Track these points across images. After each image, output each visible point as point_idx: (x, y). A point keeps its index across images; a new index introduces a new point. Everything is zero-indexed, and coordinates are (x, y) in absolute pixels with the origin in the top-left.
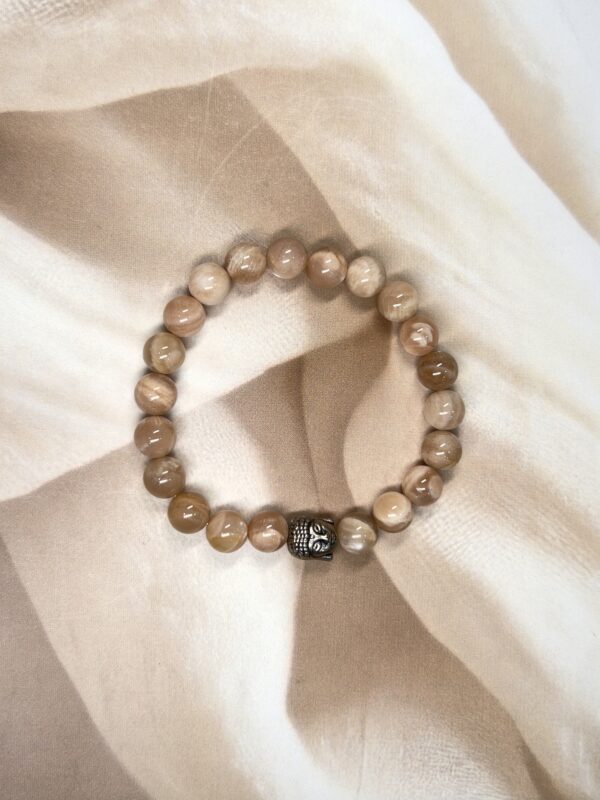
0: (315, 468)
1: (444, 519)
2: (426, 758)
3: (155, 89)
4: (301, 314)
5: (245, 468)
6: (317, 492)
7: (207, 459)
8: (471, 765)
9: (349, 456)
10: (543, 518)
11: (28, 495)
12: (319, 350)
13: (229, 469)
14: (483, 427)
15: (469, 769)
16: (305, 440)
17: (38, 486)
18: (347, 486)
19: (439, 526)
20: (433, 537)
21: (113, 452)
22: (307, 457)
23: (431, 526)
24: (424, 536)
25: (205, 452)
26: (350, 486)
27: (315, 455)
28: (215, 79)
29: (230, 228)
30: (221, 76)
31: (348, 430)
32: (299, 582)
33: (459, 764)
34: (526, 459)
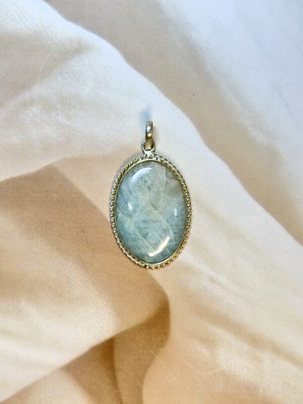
3: (7, 177)
4: (110, 311)
9: (146, 397)
12: (123, 333)
14: (233, 374)
22: (119, 400)
25: (55, 401)
27: (123, 400)
28: (46, 167)
29: (61, 261)
30: (49, 165)
31: (145, 381)
34: (261, 391)
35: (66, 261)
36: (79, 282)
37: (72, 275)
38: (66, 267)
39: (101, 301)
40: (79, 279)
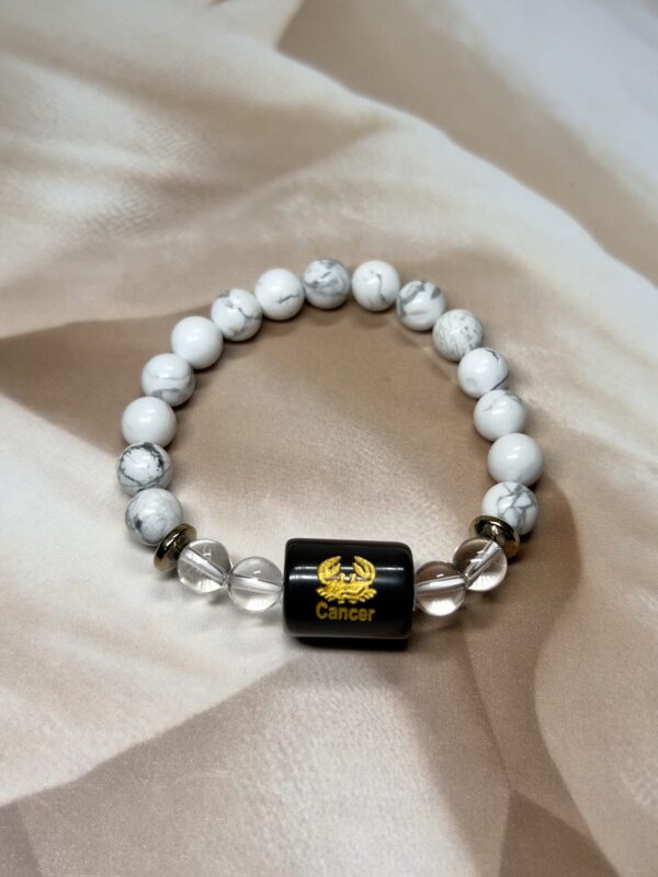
0: (495, 732)
5: (390, 734)
6: (504, 768)
7: (333, 722)
9: (544, 712)
11: (73, 783)
13: (367, 736)
16: (476, 690)
17: (89, 768)
18: (548, 757)
21: (196, 717)
22: (481, 714)
25: (329, 713)
26: (553, 756)
29: (344, 428)
35: (354, 428)
36: (381, 467)
37: (366, 453)
38: (355, 439)
39: (427, 504)
40: (381, 461)
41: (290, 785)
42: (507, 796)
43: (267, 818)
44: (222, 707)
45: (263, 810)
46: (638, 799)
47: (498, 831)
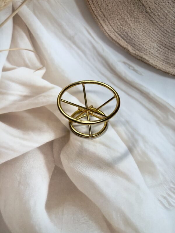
0: (55, 158)
1: (81, 166)
2: (79, 220)
5: (41, 159)
6: (55, 162)
8: (90, 222)
9: (61, 156)
10: (102, 165)
15: (90, 223)
16: (53, 153)
19: (80, 167)
20: (79, 170)
22: (53, 156)
23: (78, 168)
24: (77, 169)
26: (61, 161)
27: (55, 156)
32: (50, 180)
33: (87, 222)
34: (97, 154)
41: (26, 165)
42: (54, 166)
43: (23, 169)
44: (20, 156)
45: (22, 168)
46: (72, 166)
47: (53, 170)
